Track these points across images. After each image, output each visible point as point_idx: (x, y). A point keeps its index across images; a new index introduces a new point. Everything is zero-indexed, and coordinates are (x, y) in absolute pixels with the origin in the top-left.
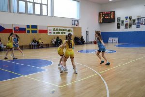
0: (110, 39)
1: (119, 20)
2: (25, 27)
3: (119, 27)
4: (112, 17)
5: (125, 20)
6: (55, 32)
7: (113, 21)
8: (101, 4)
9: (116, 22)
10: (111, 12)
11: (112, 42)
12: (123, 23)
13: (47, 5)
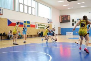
0: (67, 33)
1: (73, 21)
2: (23, 22)
3: (73, 25)
4: (68, 19)
5: (77, 21)
6: (39, 26)
7: (69, 21)
8: (60, 11)
9: (71, 22)
10: (68, 16)
11: (69, 35)
12: (75, 22)
13: (35, 8)
